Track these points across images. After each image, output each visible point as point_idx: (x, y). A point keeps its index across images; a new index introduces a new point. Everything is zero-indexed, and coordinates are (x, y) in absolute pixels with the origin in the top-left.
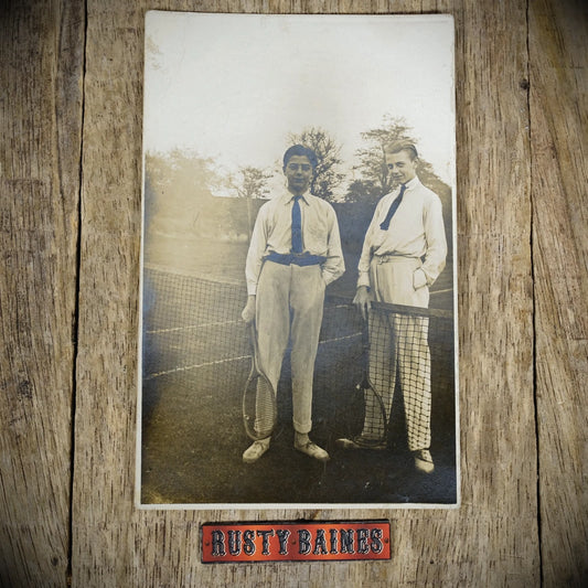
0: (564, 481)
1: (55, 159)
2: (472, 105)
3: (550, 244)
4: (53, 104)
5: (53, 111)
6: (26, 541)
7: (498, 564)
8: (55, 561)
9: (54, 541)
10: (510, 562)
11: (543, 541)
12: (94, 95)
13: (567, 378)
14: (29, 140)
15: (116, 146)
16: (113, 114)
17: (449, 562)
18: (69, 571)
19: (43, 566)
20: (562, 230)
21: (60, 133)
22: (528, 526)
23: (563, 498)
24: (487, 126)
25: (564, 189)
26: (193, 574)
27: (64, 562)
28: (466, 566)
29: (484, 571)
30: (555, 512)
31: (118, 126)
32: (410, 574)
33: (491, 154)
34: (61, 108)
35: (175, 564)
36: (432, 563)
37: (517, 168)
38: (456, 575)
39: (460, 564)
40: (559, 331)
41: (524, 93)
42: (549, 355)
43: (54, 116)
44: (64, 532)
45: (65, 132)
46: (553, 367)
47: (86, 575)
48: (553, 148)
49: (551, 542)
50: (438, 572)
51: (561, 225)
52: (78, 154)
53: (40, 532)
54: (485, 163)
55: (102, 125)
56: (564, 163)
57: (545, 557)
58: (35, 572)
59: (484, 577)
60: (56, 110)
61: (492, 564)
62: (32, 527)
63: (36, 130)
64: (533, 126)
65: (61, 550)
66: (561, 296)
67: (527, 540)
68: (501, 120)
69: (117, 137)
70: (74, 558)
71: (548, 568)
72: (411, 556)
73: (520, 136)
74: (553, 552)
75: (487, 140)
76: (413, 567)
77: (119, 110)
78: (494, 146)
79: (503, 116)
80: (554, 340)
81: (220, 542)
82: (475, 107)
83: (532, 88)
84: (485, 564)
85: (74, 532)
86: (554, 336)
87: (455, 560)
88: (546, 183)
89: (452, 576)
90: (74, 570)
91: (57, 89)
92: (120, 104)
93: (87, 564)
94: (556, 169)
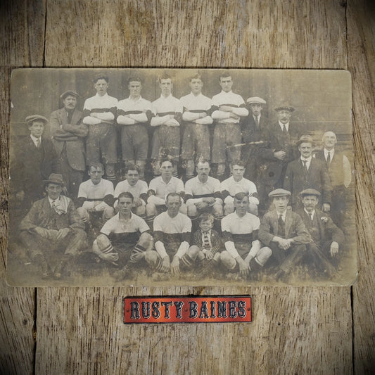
0: (369, 270)
1: (26, 53)
2: (308, 18)
3: (360, 111)
4: (26, 16)
5: (26, 21)
6: (5, 309)
7: (324, 325)
8: (25, 322)
9: (25, 309)
10: (332, 324)
11: (355, 310)
12: (53, 10)
13: (371, 201)
14: (9, 40)
15: (68, 44)
16: (66, 22)
17: (291, 324)
18: (35, 329)
19: (16, 325)
20: (368, 101)
21: (30, 35)
22: (344, 301)
23: (368, 281)
24: (318, 31)
25: (370, 74)
26: (118, 331)
27: (31, 323)
28: (302, 327)
29: (314, 330)
30: (363, 290)
31: (69, 30)
32: (264, 332)
33: (320, 50)
34: (31, 18)
35: (106, 324)
36: (279, 324)
37: (338, 59)
38: (296, 333)
39: (298, 326)
40: (366, 169)
41: (343, 10)
42: (359, 185)
43: (26, 24)
44: (31, 302)
45: (33, 34)
46: (362, 193)
47: (46, 332)
48: (362, 46)
49: (360, 311)
50: (283, 331)
51: (368, 98)
52: (42, 49)
53: (15, 302)
54: (316, 56)
55: (59, 30)
56: (370, 57)
57: (356, 321)
58: (11, 329)
59: (314, 334)
60: (28, 20)
61: (320, 325)
62: (10, 299)
63: (14, 33)
64: (348, 32)
65: (29, 314)
66: (368, 146)
67: (344, 309)
68: (327, 27)
69: (68, 38)
70: (38, 319)
71: (358, 329)
72: (265, 320)
73: (340, 38)
74: (361, 317)
75: (318, 41)
76: (267, 327)
77: (70, 20)
78: (323, 45)
79: (329, 25)
80: (363, 175)
81: (136, 310)
82: (310, 18)
83: (348, 6)
84: (315, 325)
85: (38, 302)
86: (362, 172)
87: (295, 322)
88: (357, 70)
89: (293, 333)
90: (38, 328)
91: (28, 6)
92: (70, 16)
93: (47, 324)
94: (364, 61)
